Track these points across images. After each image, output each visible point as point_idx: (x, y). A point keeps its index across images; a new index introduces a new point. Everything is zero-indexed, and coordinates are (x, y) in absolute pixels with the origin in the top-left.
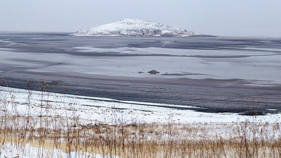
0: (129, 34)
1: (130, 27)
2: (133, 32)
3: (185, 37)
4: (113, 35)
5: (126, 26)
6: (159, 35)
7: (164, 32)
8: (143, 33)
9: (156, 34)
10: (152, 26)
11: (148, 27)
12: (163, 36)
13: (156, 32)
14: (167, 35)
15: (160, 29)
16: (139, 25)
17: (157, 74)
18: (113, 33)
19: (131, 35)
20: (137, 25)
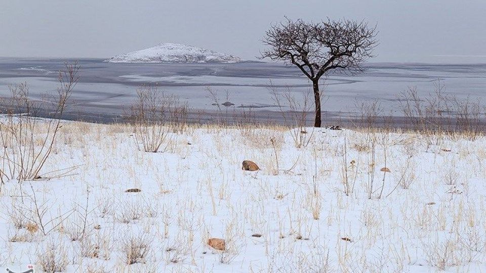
0: (171, 60)
1: (172, 53)
2: (176, 58)
3: (232, 63)
4: (153, 62)
5: (167, 52)
6: (203, 62)
7: (209, 58)
8: (186, 59)
9: (200, 60)
10: (195, 51)
11: (191, 52)
12: (207, 62)
13: (200, 58)
14: (212, 61)
15: (205, 54)
16: (181, 50)
17: (232, 106)
18: (153, 59)
19: (174, 62)
20: (179, 50)
